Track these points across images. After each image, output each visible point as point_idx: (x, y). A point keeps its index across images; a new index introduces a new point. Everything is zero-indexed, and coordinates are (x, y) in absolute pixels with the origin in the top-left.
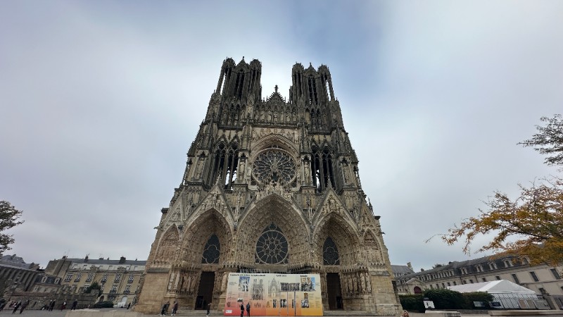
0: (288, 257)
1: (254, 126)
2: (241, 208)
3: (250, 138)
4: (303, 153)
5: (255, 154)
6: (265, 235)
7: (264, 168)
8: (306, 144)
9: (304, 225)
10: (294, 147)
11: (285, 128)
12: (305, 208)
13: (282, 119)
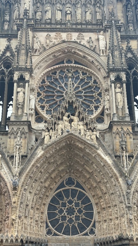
0: (94, 226)
1: (35, 30)
2: (22, 156)
3: (30, 51)
4: (113, 70)
5: (39, 74)
6: (59, 195)
7: (54, 96)
8: (118, 56)
9: (117, 179)
10: (98, 62)
11: (84, 32)
12: (118, 154)
13: (79, 17)
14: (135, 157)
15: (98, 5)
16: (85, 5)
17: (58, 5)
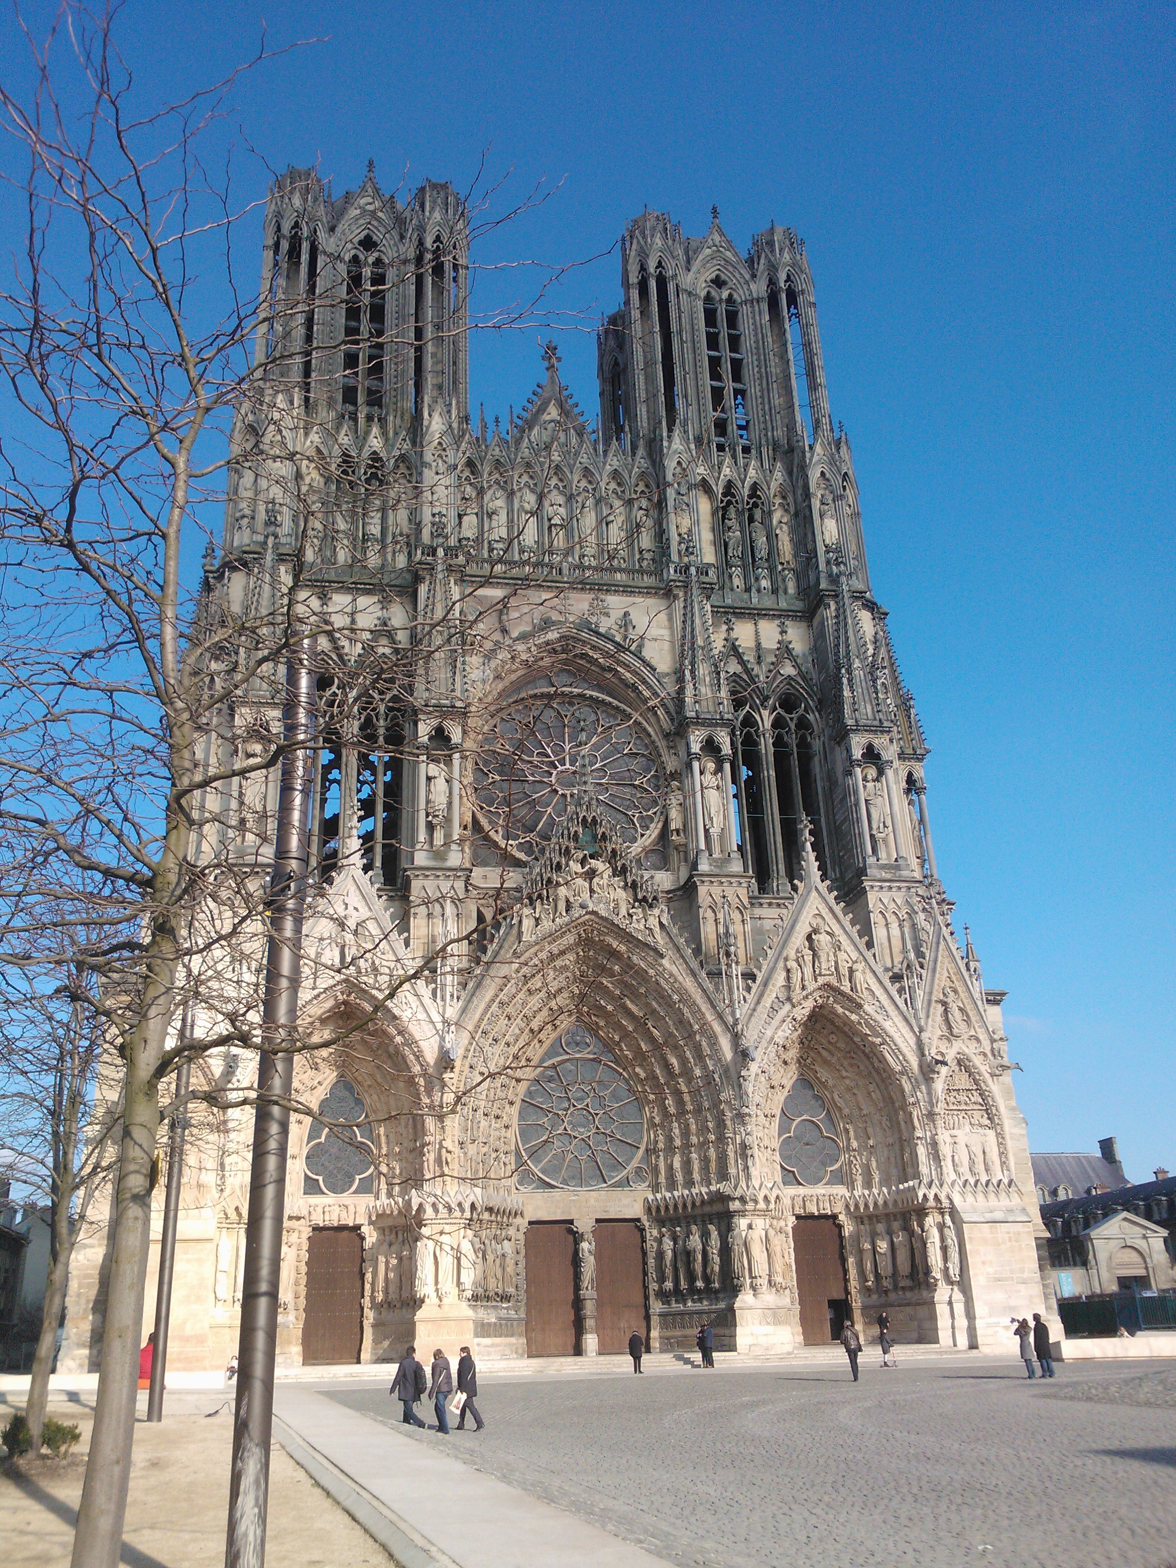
4: (699, 721)
6: (548, 1076)
8: (707, 679)
9: (714, 1037)
10: (649, 687)
11: (608, 592)
12: (714, 967)
14: (759, 980)
15: (643, 502)
16: (603, 500)
17: (527, 495)
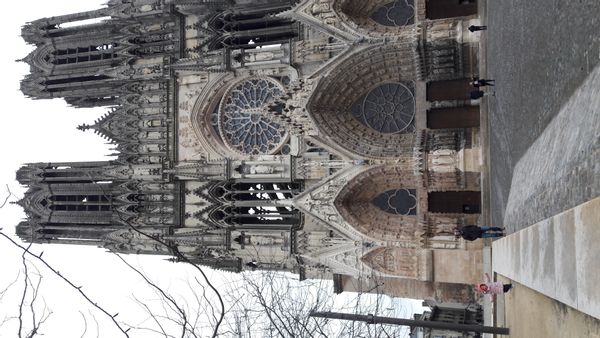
0: (403, 82)
1: (176, 161)
5: (231, 153)
7: (258, 136)
8: (210, 60)
9: (355, 55)
10: (216, 84)
11: (177, 102)
12: (327, 55)
13: (155, 111)
14: (332, 36)
15: (140, 88)
16: (140, 105)
17: (140, 136)
